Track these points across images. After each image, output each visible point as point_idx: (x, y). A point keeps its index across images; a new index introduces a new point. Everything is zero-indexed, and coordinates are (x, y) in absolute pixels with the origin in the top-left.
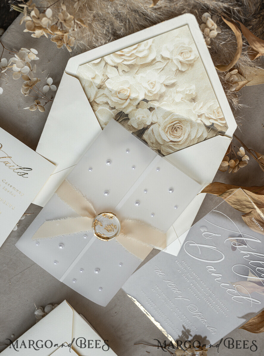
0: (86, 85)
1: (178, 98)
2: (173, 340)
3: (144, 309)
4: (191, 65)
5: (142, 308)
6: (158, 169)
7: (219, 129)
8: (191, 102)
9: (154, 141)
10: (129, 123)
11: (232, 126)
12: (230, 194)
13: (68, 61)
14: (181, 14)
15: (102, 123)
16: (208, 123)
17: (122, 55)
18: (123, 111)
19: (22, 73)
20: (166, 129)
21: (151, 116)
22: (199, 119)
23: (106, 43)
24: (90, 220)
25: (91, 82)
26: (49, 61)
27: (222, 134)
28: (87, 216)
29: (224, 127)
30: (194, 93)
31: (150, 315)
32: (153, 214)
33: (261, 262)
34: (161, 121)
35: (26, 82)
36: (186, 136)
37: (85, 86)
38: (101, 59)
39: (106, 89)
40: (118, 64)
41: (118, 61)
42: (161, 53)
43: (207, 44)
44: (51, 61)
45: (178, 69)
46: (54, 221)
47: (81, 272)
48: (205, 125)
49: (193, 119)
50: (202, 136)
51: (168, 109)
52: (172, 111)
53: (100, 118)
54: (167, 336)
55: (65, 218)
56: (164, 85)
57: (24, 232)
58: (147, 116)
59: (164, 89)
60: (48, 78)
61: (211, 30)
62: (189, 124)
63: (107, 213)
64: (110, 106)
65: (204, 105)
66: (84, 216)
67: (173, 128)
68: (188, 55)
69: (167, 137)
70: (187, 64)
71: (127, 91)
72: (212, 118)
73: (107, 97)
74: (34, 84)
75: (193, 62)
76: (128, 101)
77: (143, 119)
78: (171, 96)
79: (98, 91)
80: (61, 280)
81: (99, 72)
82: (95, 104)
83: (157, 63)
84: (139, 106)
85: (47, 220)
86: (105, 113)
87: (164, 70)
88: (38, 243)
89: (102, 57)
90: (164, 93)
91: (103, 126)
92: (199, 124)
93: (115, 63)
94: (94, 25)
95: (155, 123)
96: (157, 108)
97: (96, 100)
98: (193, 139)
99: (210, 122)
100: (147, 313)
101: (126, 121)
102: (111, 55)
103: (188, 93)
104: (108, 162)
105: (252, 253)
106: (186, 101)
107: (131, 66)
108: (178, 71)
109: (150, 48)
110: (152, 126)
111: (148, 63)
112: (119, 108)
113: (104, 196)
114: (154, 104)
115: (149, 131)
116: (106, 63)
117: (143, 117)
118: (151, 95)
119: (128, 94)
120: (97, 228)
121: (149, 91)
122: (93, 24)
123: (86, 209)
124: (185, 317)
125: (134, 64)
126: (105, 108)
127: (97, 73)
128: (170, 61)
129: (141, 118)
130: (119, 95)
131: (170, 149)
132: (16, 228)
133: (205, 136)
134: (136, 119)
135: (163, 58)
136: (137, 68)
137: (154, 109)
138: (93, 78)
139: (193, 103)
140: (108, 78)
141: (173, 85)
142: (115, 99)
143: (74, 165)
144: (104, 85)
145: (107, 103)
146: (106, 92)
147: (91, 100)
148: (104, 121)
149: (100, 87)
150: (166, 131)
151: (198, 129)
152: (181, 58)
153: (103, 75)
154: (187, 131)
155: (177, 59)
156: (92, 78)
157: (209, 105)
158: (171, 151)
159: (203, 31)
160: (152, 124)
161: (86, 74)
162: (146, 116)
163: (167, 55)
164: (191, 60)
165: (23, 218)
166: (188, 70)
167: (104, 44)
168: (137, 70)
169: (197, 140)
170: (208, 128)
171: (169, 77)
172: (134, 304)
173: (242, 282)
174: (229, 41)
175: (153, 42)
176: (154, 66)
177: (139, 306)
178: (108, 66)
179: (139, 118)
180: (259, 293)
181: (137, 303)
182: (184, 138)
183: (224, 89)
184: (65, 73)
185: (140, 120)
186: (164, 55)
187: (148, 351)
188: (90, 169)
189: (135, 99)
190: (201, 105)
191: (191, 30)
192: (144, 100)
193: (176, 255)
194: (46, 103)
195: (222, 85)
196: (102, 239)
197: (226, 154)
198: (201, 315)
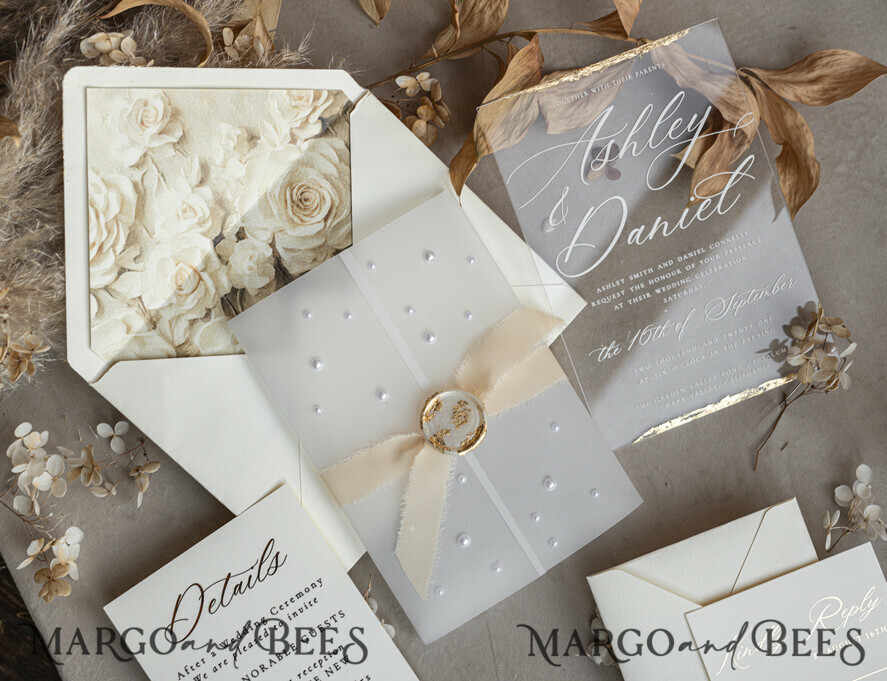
0: (137, 350)
1: (237, 169)
2: (775, 381)
3: (681, 418)
4: (174, 115)
5: (677, 423)
6: (370, 264)
7: (338, 110)
8: (255, 145)
9: (312, 254)
10: (252, 292)
11: (340, 81)
12: (483, 135)
13: (72, 370)
14: (60, 94)
15: (231, 350)
16: (317, 129)
17: (101, 248)
18: (223, 294)
19: (58, 476)
20: (296, 219)
21: (255, 242)
22: (299, 142)
23: (63, 273)
24: (426, 452)
25: (135, 338)
26: (63, 417)
27: (350, 107)
28: (417, 454)
29: (335, 99)
30: (239, 132)
31: (699, 410)
32: (467, 314)
33: (659, 122)
34: (273, 224)
35: (82, 476)
36: (326, 185)
37: (137, 353)
38: (92, 296)
39: (161, 312)
40: (116, 264)
41: (109, 261)
42: (127, 166)
43: (144, 64)
44: (66, 413)
45: (174, 144)
46: (400, 533)
47: (538, 519)
48: (317, 137)
49: (295, 155)
50: (338, 152)
51: (253, 201)
52: (262, 193)
53: (217, 349)
54: (762, 391)
55: (403, 506)
56: (197, 186)
57: (407, 617)
58: (253, 249)
59: (206, 190)
60: (96, 432)
61: (120, 48)
62: (302, 169)
63: (424, 410)
64: (202, 319)
65: (272, 121)
66: (411, 462)
67: (298, 206)
68: (152, 113)
69: (314, 224)
70: (170, 122)
71: (181, 269)
72: (308, 117)
73: (178, 317)
74: (92, 460)
75: (169, 108)
76: (205, 276)
77: (255, 259)
78: (227, 182)
79: (160, 330)
80: (542, 572)
81: (118, 312)
82: (184, 349)
83: (145, 181)
84: (224, 258)
85: (394, 550)
86: (212, 333)
87: (165, 174)
88: (436, 589)
89: (90, 291)
90: (215, 193)
91: (238, 349)
92: (312, 148)
93: (111, 270)
94: (18, 284)
95: (274, 238)
96: (243, 222)
97: (177, 344)
98: (339, 172)
99: (316, 122)
100: (692, 416)
101: (247, 297)
102: (92, 270)
103: (232, 144)
104: (314, 364)
105: (632, 133)
106: (248, 156)
107: (132, 239)
108: (178, 147)
109: (108, 184)
110: (277, 247)
111: (138, 201)
112: (212, 300)
113: (386, 402)
114: (232, 225)
115: (286, 257)
116: (106, 288)
117: (251, 258)
118: (209, 224)
119: (191, 270)
120: (448, 444)
121: (201, 223)
122: (15, 286)
123: (400, 452)
124: (730, 335)
125: (128, 232)
126: (201, 331)
127: (119, 317)
128: (150, 153)
129: (252, 264)
130: (185, 292)
131: (339, 228)
132: (390, 627)
133: (340, 144)
134: (250, 275)
135: (138, 166)
136: (141, 228)
137: (242, 229)
138: (128, 330)
139: (259, 141)
140: (140, 298)
141: (205, 168)
142: (190, 303)
143: (299, 445)
144: (152, 314)
145: (193, 322)
146: (167, 316)
147: (174, 353)
148: (229, 342)
149: (153, 324)
150: (300, 222)
151: (321, 154)
152: (153, 129)
153: (129, 306)
154: (316, 178)
155: (153, 138)
156: (128, 333)
157: (275, 112)
158: (347, 226)
159: (111, 62)
160: (272, 245)
161: (115, 340)
162: (251, 252)
163: (134, 156)
164: (165, 110)
165: (376, 606)
166: (183, 125)
167: (64, 276)
168: (144, 231)
169: (344, 166)
170: (325, 132)
171: (185, 169)
172: (661, 435)
173: (693, 182)
174: (160, 22)
175: (97, 173)
176: (148, 192)
177: (670, 428)
178: (113, 287)
179: (250, 269)
180: (738, 156)
181: (662, 428)
182: (327, 190)
183: (253, 67)
184: (94, 386)
185: (255, 268)
186: (133, 162)
187: (781, 446)
188: (317, 410)
189: (207, 261)
190: (269, 127)
191: (101, 86)
192: (216, 241)
193: (583, 304)
194: (145, 454)
195: (243, 67)
196: (478, 442)
197: (398, 117)
198: (737, 296)
